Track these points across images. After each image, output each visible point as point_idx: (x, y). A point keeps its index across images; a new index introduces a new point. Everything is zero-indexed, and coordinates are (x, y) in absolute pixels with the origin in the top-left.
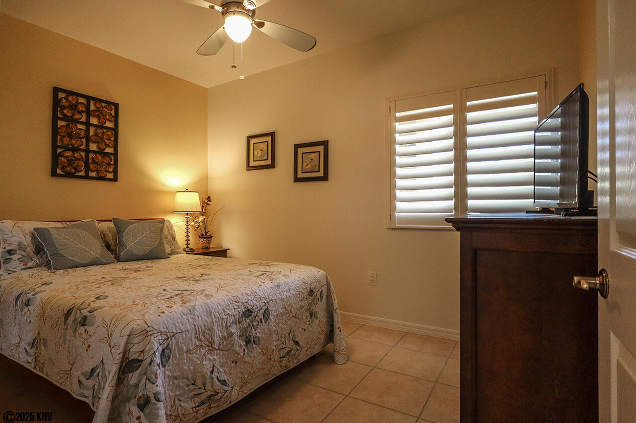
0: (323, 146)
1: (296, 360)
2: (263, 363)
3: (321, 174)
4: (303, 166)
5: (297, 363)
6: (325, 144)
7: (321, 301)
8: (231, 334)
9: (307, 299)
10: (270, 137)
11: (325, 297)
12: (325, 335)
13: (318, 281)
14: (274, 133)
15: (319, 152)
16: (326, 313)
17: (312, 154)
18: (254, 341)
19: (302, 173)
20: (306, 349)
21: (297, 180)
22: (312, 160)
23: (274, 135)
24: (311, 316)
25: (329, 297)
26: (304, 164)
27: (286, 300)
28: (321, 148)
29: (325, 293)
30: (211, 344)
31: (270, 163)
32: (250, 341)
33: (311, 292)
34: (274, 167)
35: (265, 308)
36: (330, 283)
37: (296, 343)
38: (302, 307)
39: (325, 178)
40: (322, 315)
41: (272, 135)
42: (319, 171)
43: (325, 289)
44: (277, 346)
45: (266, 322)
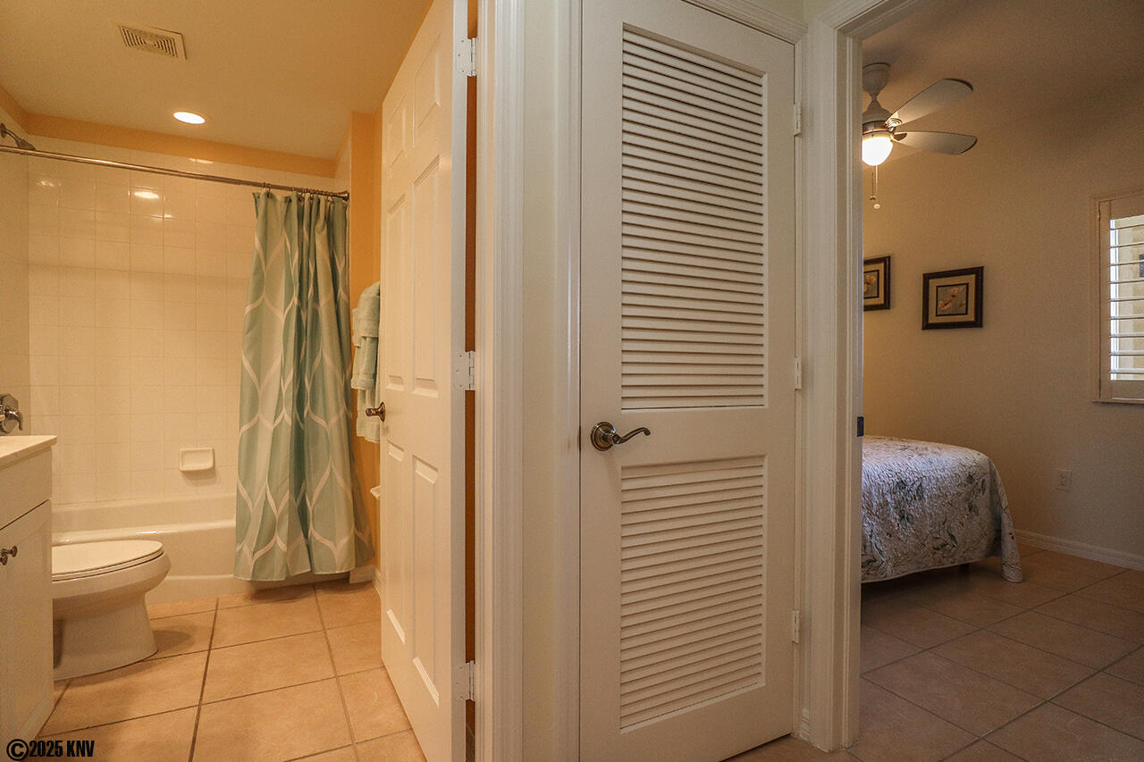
0: (974, 276)
1: (951, 560)
2: (916, 547)
3: (971, 317)
4: (939, 306)
5: (952, 563)
6: (978, 272)
7: (983, 493)
8: (887, 503)
9: (965, 486)
10: (882, 264)
11: (987, 491)
12: (989, 540)
13: (978, 466)
14: (889, 257)
15: (967, 284)
16: (990, 513)
17: (955, 288)
18: (908, 518)
19: (937, 316)
20: (963, 550)
21: (927, 326)
22: (954, 296)
23: (889, 260)
24: (970, 509)
25: (994, 491)
26: (940, 303)
27: (940, 480)
28: (971, 279)
29: (987, 484)
30: (869, 506)
31: (883, 302)
32: (904, 517)
33: (970, 478)
34: (888, 308)
35: (918, 483)
36: (995, 473)
37: (952, 537)
38: (959, 494)
39: (978, 323)
40: (984, 511)
41: (886, 260)
42: (966, 314)
43: (987, 479)
44: (930, 532)
45: (920, 500)
